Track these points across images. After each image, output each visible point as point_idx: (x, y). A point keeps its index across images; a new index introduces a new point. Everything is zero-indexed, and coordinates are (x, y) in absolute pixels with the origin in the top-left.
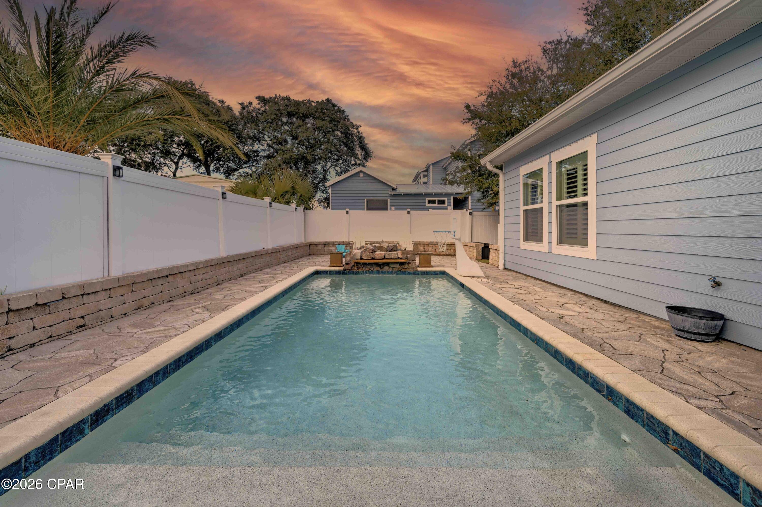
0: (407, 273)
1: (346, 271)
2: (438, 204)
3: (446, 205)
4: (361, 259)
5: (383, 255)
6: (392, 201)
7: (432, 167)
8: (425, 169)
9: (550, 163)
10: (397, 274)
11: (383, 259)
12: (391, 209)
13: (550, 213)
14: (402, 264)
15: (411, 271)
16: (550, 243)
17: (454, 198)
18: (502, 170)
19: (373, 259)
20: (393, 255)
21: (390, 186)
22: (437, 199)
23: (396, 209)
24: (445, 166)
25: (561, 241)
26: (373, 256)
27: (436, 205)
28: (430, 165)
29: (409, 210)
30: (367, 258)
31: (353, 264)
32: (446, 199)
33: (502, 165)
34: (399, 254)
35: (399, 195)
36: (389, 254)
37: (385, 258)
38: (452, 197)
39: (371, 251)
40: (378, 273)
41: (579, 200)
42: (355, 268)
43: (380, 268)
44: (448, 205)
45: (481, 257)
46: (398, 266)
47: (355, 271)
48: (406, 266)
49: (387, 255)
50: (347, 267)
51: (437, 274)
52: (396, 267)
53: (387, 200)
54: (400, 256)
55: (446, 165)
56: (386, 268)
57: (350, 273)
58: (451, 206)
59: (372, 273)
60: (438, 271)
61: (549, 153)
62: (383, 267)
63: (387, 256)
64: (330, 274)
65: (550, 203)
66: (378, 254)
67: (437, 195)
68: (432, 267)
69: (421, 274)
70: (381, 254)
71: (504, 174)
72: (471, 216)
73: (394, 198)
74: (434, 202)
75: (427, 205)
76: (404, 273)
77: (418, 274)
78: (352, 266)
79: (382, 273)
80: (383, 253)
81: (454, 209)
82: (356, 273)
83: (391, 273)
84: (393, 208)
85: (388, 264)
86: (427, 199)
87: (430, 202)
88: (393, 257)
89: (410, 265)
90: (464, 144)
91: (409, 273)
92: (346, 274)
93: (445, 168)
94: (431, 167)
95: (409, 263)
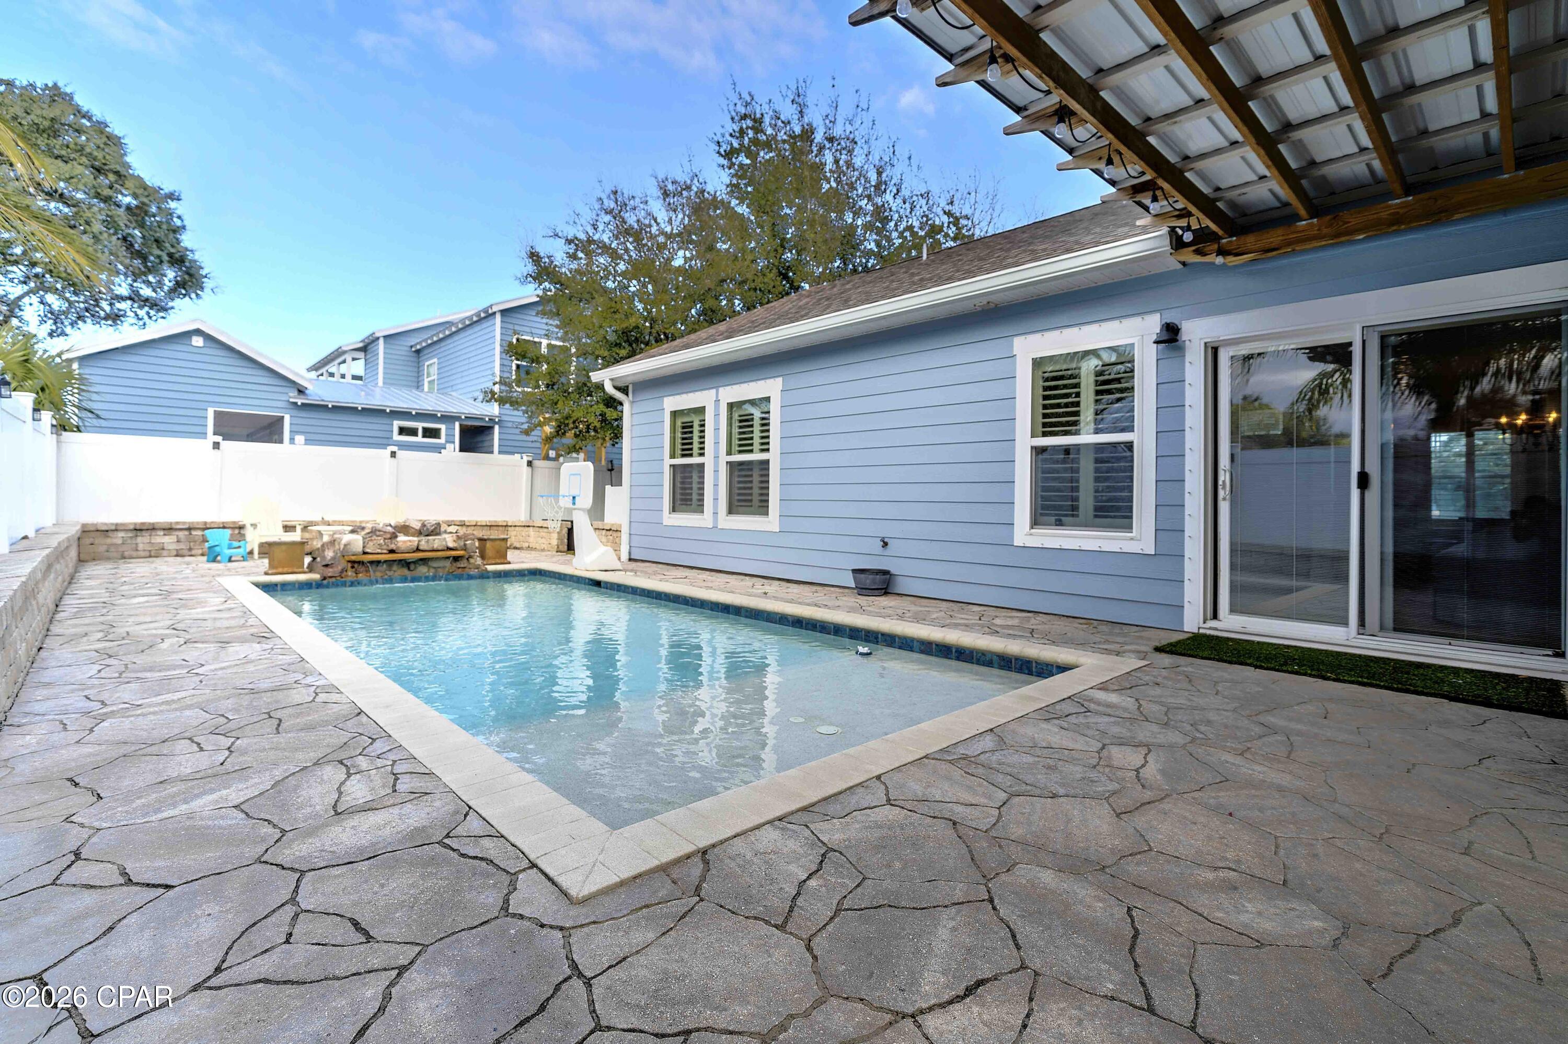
0: (465, 576)
1: (325, 582)
2: (424, 436)
3: (442, 440)
4: (365, 553)
5: (416, 544)
6: (296, 421)
7: (385, 343)
8: (361, 345)
9: (717, 401)
10: (446, 580)
11: (414, 552)
12: (292, 440)
13: (716, 471)
14: (456, 559)
15: (474, 572)
16: (715, 513)
17: (461, 425)
18: (627, 394)
19: (392, 551)
20: (436, 542)
21: (294, 382)
22: (420, 425)
23: (308, 442)
24: (418, 347)
25: (731, 511)
26: (393, 547)
27: (419, 439)
28: (378, 338)
29: (395, 448)
30: (379, 551)
31: (343, 564)
32: (443, 427)
33: (627, 387)
34: (450, 541)
35: (321, 408)
36: (428, 541)
37: (418, 550)
38: (457, 425)
39: (388, 536)
40: (404, 580)
41: (756, 456)
42: (350, 573)
43: (409, 569)
44: (447, 442)
45: (566, 547)
46: (447, 564)
47: (349, 579)
48: (463, 564)
49: (423, 543)
50: (330, 572)
51: (524, 575)
52: (444, 567)
53: (281, 419)
54: (451, 545)
55: (424, 344)
56: (422, 570)
57: (337, 585)
58: (454, 442)
59: (391, 581)
60: (524, 570)
61: (717, 388)
62: (415, 568)
63: (423, 545)
64: (283, 590)
65: (716, 457)
66: (405, 542)
67: (421, 416)
68: (509, 563)
69: (494, 577)
70: (410, 541)
71: (632, 402)
72: (530, 469)
73: (303, 414)
74: (413, 432)
75: (396, 437)
76: (460, 577)
77: (488, 578)
78: (342, 571)
79: (413, 580)
80: (416, 539)
81: (461, 450)
82: (352, 584)
83: (434, 578)
84: (300, 439)
85: (424, 561)
86: (397, 424)
87: (402, 431)
88: (436, 546)
89: (472, 561)
90: (485, 310)
91: (470, 577)
92: (327, 587)
93: (418, 352)
94: (381, 341)
95: (470, 557)
